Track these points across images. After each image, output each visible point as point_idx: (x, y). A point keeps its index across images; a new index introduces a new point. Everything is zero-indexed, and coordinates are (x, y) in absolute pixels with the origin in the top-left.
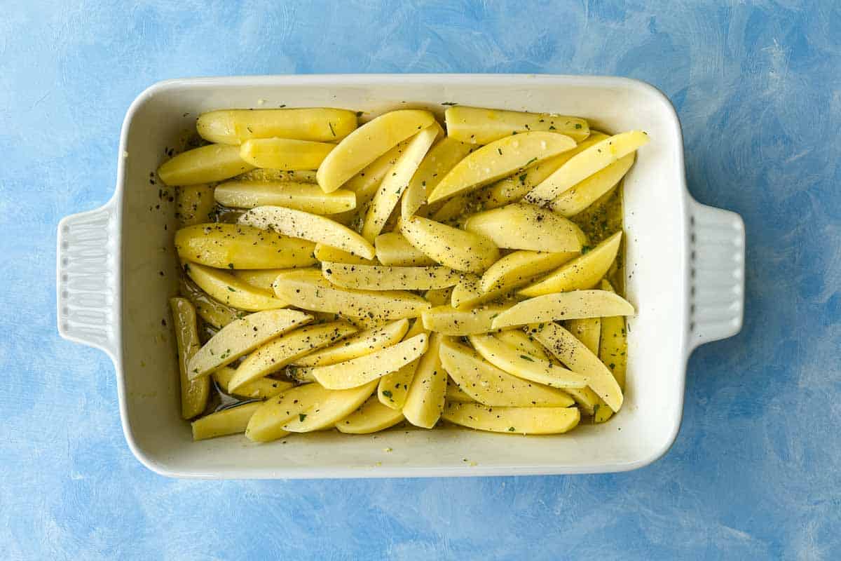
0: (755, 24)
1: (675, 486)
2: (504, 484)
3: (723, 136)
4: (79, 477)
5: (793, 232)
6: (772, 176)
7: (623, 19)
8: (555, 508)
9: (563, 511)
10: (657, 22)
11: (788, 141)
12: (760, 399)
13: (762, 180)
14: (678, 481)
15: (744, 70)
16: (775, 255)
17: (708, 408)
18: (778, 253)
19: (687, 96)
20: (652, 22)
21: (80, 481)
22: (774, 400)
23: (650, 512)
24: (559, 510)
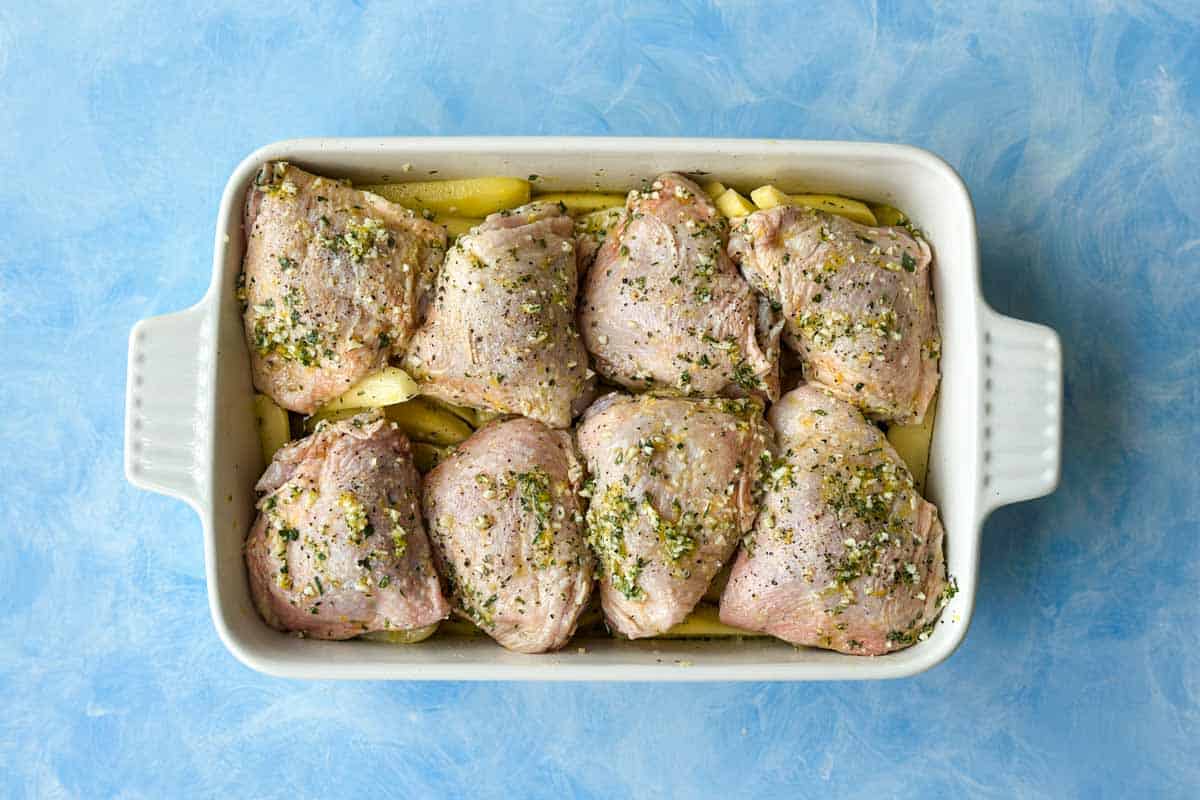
0: (1131, 44)
1: (1007, 740)
2: (744, 731)
3: (1080, 211)
4: (100, 712)
5: (1189, 357)
6: (1157, 272)
7: (930, 36)
8: (822, 769)
9: (833, 774)
10: (981, 41)
11: (1182, 219)
12: (1140, 609)
13: (1141, 279)
14: (1012, 733)
15: (1113, 112)
16: (1161, 390)
17: (1058, 621)
18: (1164, 387)
19: (1027, 150)
20: (974, 42)
21: (100, 718)
22: (1161, 611)
23: (968, 780)
24: (828, 773)
